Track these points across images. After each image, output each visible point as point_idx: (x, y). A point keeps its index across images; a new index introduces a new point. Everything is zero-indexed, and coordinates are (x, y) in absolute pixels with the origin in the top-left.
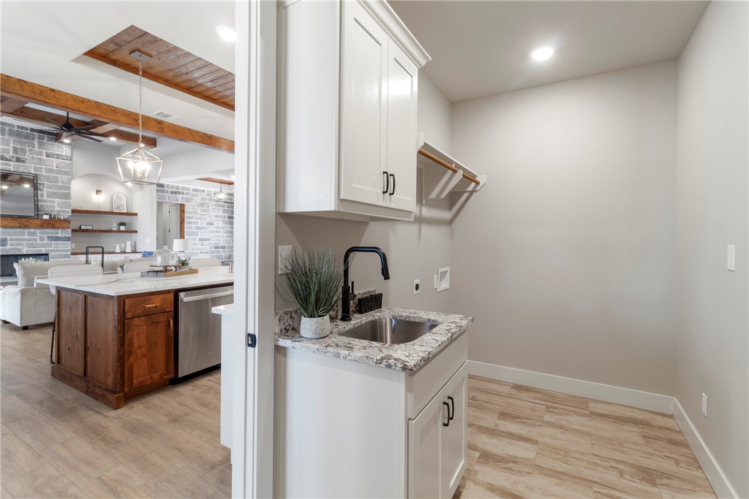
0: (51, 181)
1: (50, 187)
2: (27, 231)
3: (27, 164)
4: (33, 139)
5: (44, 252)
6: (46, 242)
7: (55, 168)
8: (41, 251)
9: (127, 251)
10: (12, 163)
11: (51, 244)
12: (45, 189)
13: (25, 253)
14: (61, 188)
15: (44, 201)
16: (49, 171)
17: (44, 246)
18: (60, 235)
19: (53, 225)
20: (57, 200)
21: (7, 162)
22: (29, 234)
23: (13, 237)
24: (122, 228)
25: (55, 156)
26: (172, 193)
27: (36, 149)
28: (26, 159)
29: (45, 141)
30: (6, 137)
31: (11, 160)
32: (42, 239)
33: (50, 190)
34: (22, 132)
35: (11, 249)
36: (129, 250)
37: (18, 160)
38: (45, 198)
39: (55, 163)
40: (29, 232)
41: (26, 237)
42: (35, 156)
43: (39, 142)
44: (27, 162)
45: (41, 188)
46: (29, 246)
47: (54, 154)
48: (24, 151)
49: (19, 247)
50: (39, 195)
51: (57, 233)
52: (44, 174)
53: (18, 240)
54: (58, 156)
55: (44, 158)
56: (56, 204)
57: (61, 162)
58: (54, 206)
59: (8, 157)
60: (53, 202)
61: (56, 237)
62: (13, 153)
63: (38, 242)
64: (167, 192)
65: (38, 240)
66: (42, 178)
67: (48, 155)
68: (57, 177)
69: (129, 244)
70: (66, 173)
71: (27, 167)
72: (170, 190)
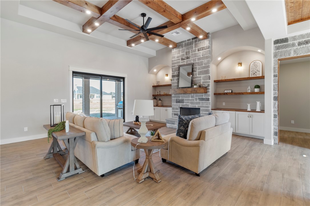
0: (200, 65)
1: (199, 69)
2: (190, 95)
3: (190, 59)
4: (193, 44)
5: (197, 107)
6: (198, 101)
7: (201, 56)
8: (196, 106)
9: (257, 111)
10: (185, 61)
11: (200, 102)
12: (197, 70)
13: (190, 107)
14: (204, 67)
15: (197, 77)
16: (199, 59)
17: (197, 103)
18: (204, 97)
19: (196, 91)
20: (202, 76)
21: (184, 61)
22: (192, 97)
23: (186, 99)
24: (257, 90)
25: (201, 49)
26: (300, 44)
27: (194, 49)
28: (190, 56)
29: (197, 42)
30: (184, 48)
31: (185, 59)
32: (196, 100)
33: (199, 70)
34: (189, 42)
35: (185, 105)
36: (258, 109)
37: (188, 58)
38: (197, 76)
39: (201, 54)
40: (191, 96)
41: (190, 98)
42: (193, 53)
43: (195, 44)
44: (190, 57)
45: (196, 70)
46: (192, 103)
47: (200, 48)
48: (189, 52)
49: (188, 104)
50: (195, 75)
51: (203, 96)
52: (197, 61)
53: (188, 100)
54: (203, 49)
55: (197, 52)
56: (202, 78)
57: (204, 52)
58: (201, 80)
59: (184, 58)
60: (200, 77)
61: (202, 98)
62: (186, 55)
63: (195, 101)
64: (293, 45)
65: (195, 100)
66: (196, 65)
67: (198, 50)
68: (202, 61)
69: (258, 103)
70: (207, 57)
71: (190, 61)
72: (296, 42)
